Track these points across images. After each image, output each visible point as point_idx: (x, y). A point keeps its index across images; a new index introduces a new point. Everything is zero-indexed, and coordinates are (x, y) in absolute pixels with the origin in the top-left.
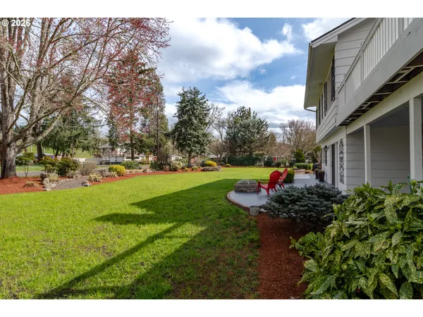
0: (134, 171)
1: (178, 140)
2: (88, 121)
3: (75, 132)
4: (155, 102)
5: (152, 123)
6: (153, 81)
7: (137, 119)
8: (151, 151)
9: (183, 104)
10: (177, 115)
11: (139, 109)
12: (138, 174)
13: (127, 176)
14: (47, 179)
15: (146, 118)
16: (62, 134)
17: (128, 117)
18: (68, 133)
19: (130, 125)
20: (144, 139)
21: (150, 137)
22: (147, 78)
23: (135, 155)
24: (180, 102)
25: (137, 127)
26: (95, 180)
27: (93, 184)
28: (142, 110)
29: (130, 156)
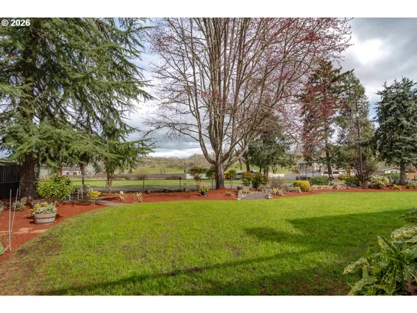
0: (323, 187)
1: (380, 150)
2: (283, 139)
3: (272, 151)
4: (353, 108)
5: (352, 133)
6: (351, 85)
7: (333, 131)
8: (352, 165)
9: (385, 104)
10: (377, 118)
11: (334, 119)
12: (325, 191)
13: (312, 192)
14: (241, 191)
15: (344, 128)
16: (262, 153)
17: (322, 130)
18: (267, 153)
19: (325, 137)
20: (342, 151)
21: (350, 149)
22: (343, 84)
23: (334, 170)
24: (382, 103)
25: (334, 139)
26: (277, 194)
27: (274, 198)
28: (338, 120)
29: (327, 170)
